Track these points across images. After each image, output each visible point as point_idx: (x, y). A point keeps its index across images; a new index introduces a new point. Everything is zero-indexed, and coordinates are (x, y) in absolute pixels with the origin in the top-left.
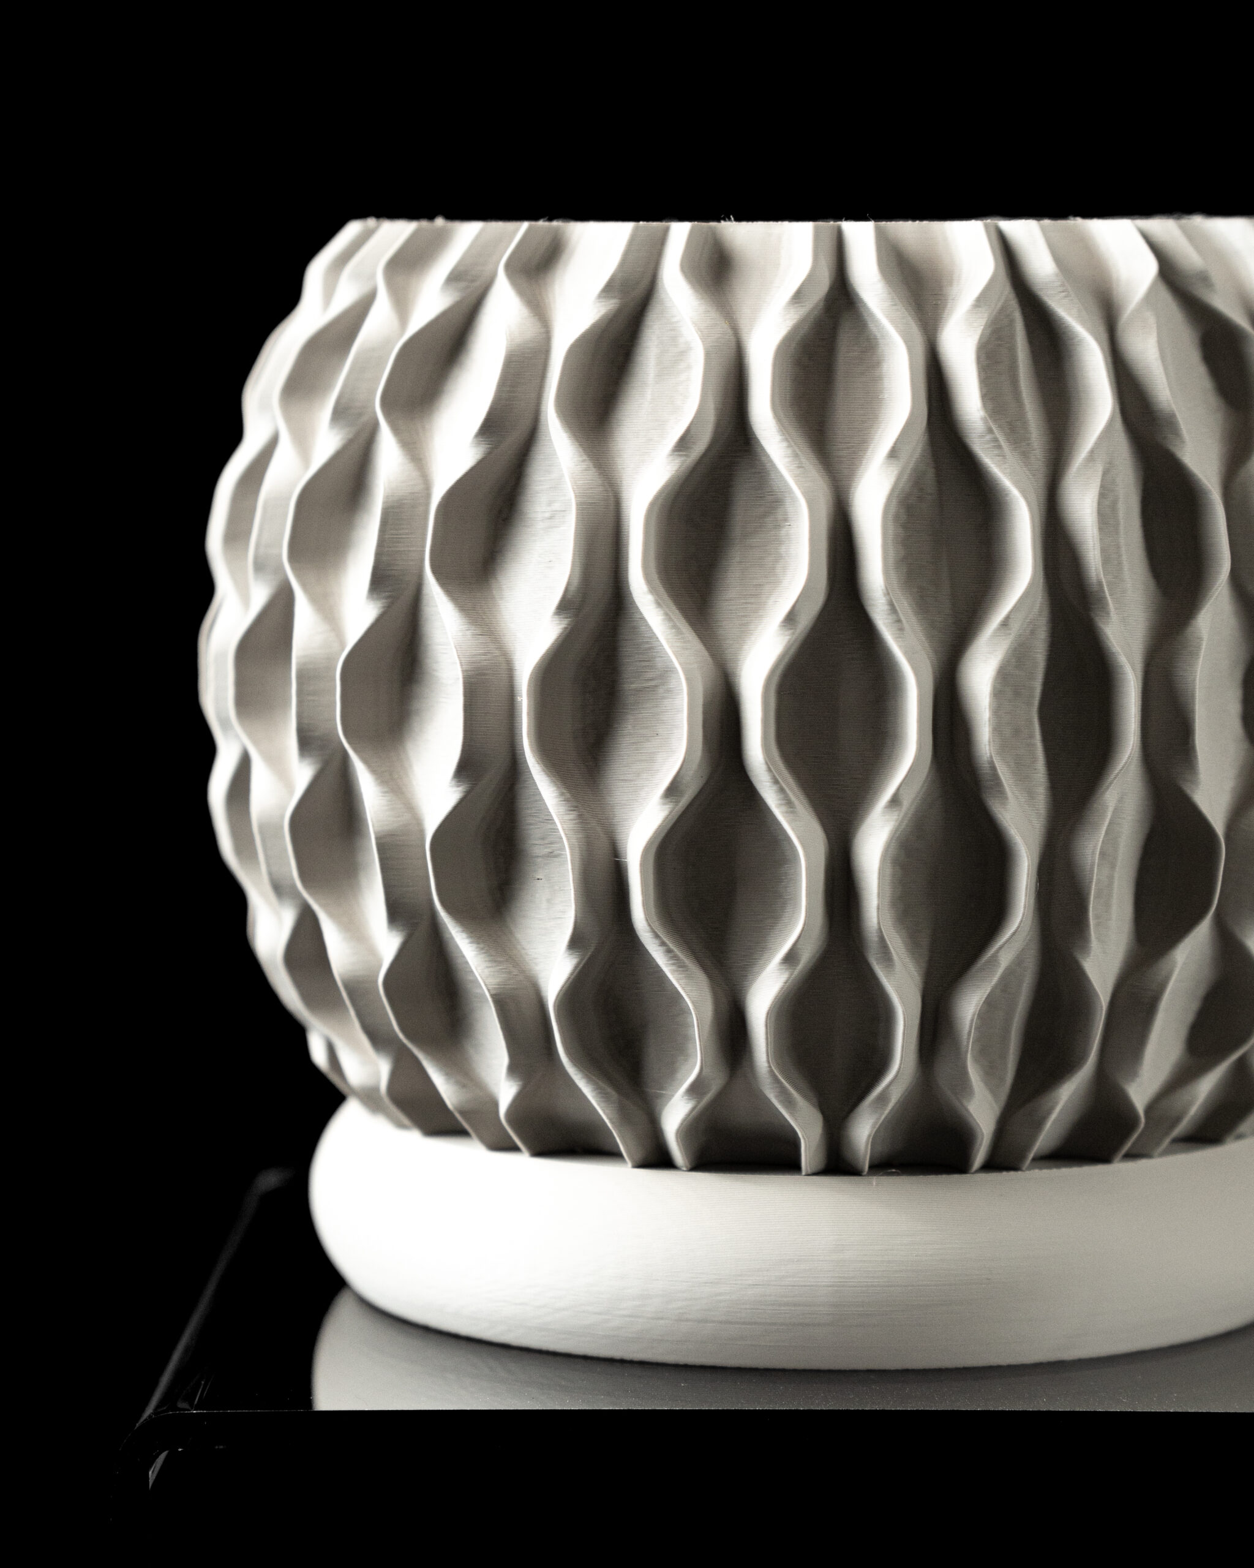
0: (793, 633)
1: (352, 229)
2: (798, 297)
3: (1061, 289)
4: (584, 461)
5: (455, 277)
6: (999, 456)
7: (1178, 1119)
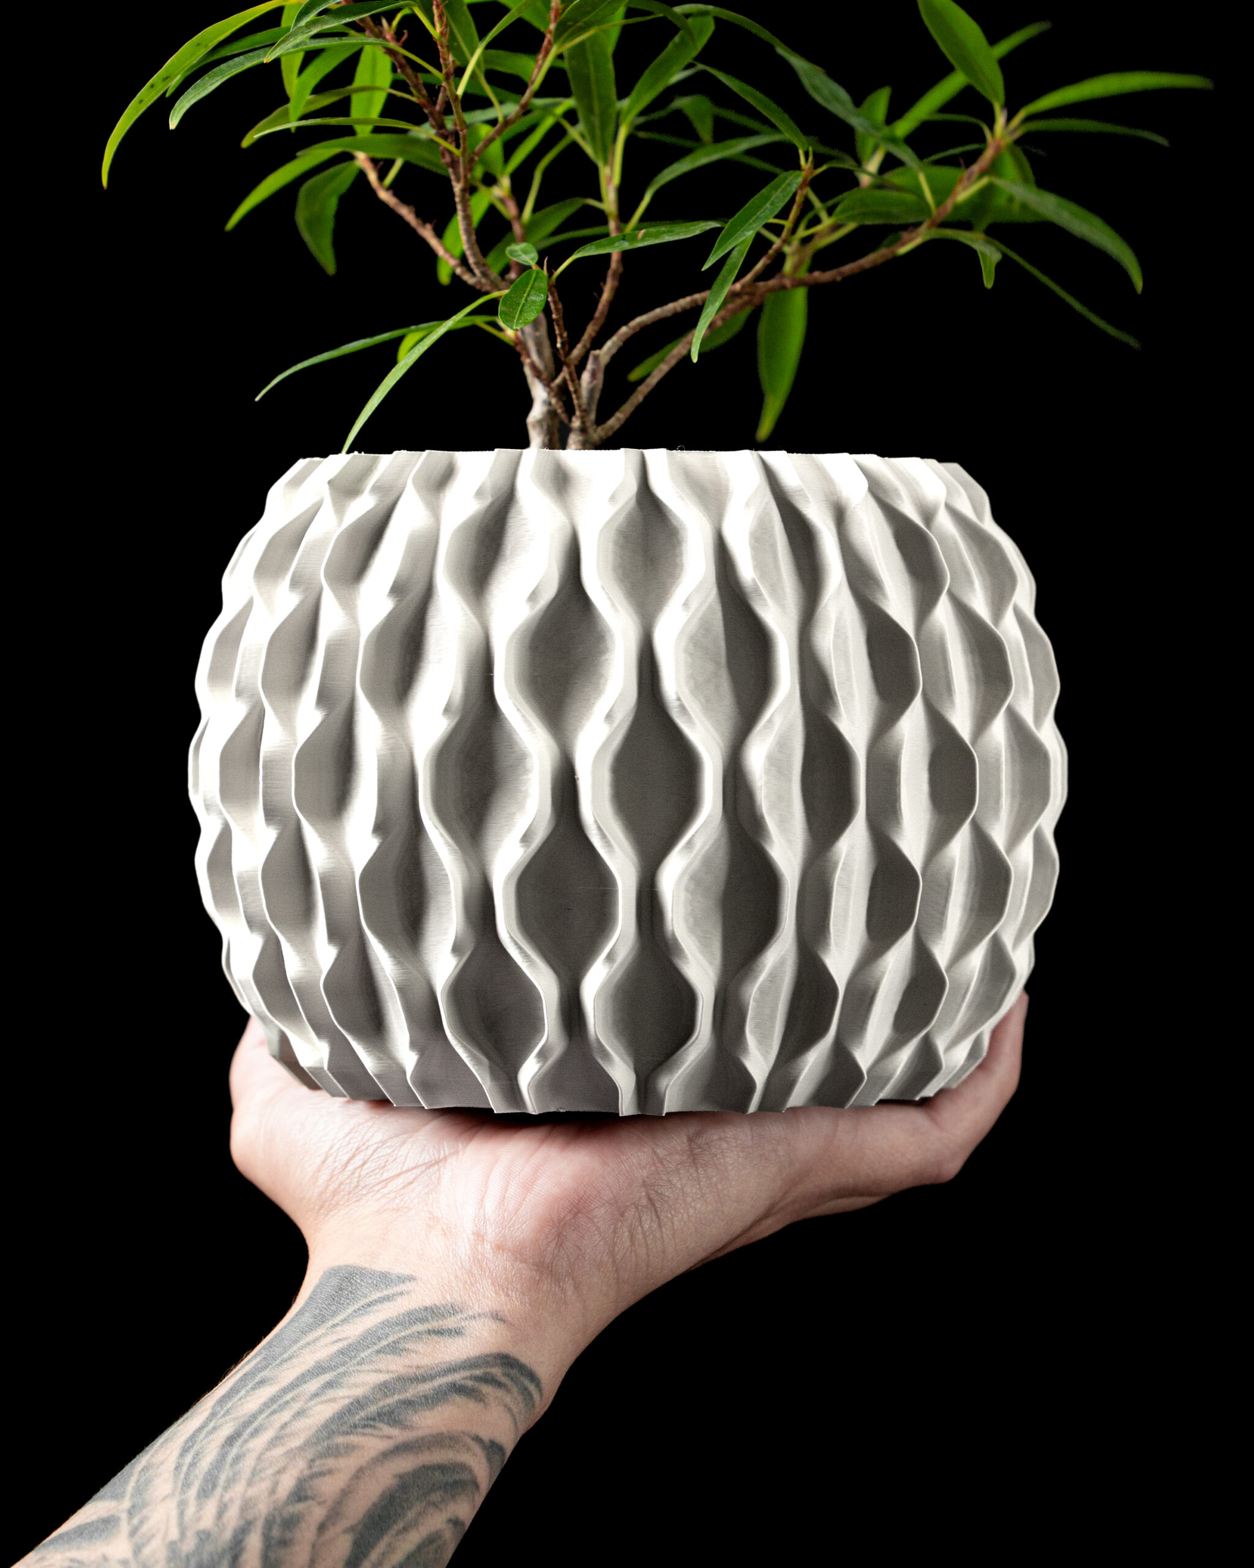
1: (301, 463)
7: (888, 1079)
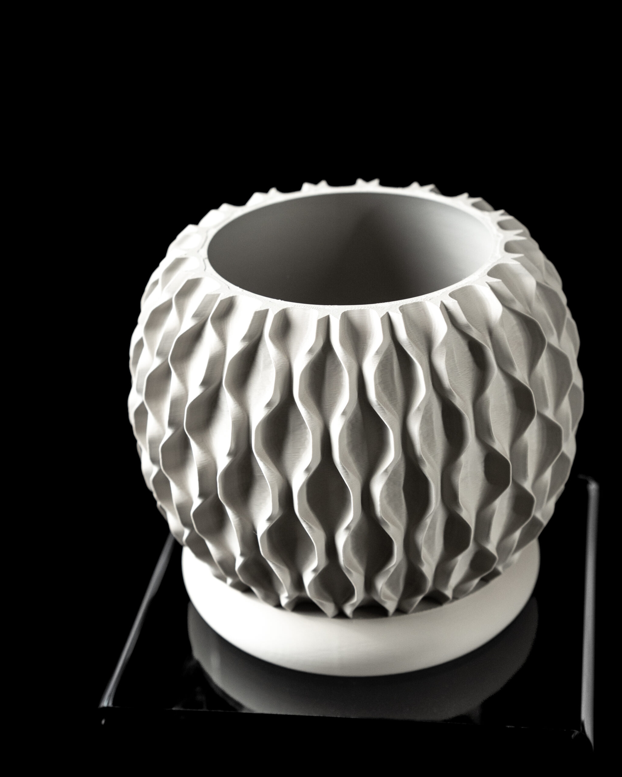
0: (309, 474)
2: (311, 351)
3: (409, 344)
4: (235, 404)
5: (195, 316)
6: (384, 413)
